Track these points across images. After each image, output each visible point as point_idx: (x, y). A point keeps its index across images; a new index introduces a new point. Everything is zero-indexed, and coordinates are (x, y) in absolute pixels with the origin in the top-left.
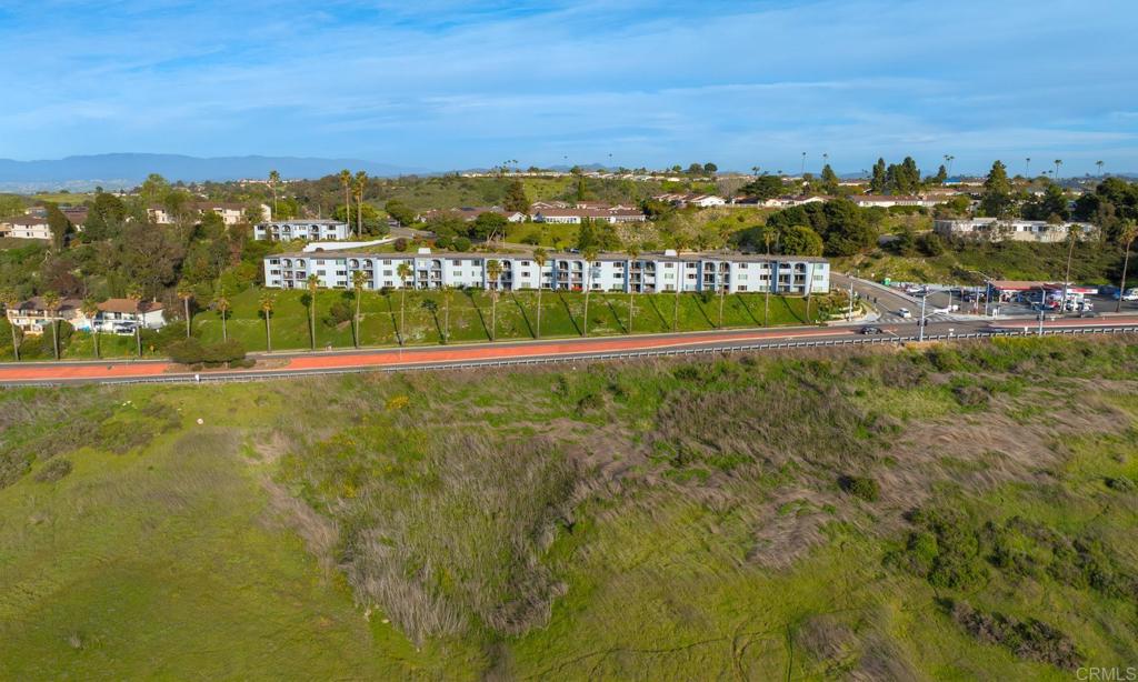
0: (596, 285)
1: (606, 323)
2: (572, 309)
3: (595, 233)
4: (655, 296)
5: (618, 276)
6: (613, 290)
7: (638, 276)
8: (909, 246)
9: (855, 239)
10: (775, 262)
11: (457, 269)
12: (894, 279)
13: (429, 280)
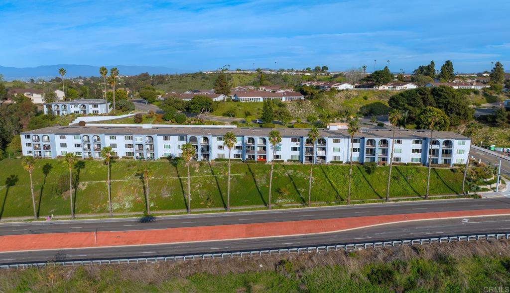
0: (277, 157)
1: (286, 194)
2: (257, 180)
3: (274, 109)
4: (327, 167)
5: (295, 149)
6: (291, 161)
7: (312, 150)
8: (503, 120)
9: (458, 114)
10: (425, 139)
11: (167, 143)
12: (497, 145)
13: (145, 152)
